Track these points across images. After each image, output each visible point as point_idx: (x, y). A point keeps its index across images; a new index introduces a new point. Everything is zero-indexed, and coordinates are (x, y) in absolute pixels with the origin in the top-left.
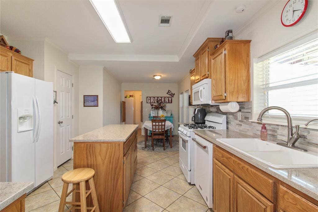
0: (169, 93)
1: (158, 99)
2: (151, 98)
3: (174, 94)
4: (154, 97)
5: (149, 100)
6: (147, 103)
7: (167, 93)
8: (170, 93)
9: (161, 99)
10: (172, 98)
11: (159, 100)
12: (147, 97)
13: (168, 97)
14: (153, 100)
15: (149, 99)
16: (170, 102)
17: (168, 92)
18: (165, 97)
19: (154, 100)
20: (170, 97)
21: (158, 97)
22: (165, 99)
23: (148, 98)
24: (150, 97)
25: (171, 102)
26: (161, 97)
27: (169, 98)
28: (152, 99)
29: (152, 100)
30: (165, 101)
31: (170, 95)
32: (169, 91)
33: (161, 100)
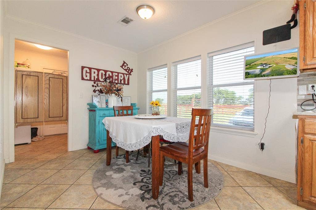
0: (125, 66)
1: (105, 75)
2: (93, 71)
3: (132, 69)
4: (98, 70)
5: (88, 75)
6: (83, 79)
7: (122, 67)
8: (126, 68)
9: (111, 75)
10: (129, 77)
11: (107, 76)
12: (83, 68)
13: (123, 74)
14: (96, 75)
15: (88, 71)
16: (126, 83)
17: (123, 65)
18: (118, 73)
19: (98, 75)
20: (127, 74)
21: (106, 71)
22: (118, 76)
23: (85, 69)
24: (90, 69)
25: (128, 84)
26: (112, 72)
27: (125, 75)
28: (94, 73)
29: (93, 75)
30: (118, 80)
31: (126, 70)
32: (124, 63)
33: (112, 77)
